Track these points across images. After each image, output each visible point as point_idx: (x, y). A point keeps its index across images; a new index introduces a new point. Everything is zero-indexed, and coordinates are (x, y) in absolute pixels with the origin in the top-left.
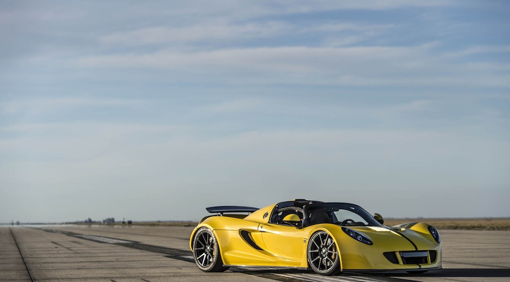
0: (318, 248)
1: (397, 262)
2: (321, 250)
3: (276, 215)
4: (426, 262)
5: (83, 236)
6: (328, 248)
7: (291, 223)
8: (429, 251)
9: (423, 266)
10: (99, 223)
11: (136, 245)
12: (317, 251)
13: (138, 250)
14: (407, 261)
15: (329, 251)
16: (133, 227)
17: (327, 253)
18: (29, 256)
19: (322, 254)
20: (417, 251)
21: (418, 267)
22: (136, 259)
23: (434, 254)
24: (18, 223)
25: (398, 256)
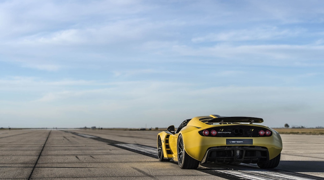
5: (79, 134)
10: (89, 129)
11: (99, 139)
13: (97, 141)
16: (103, 130)
18: (48, 143)
22: (94, 145)
24: (56, 128)
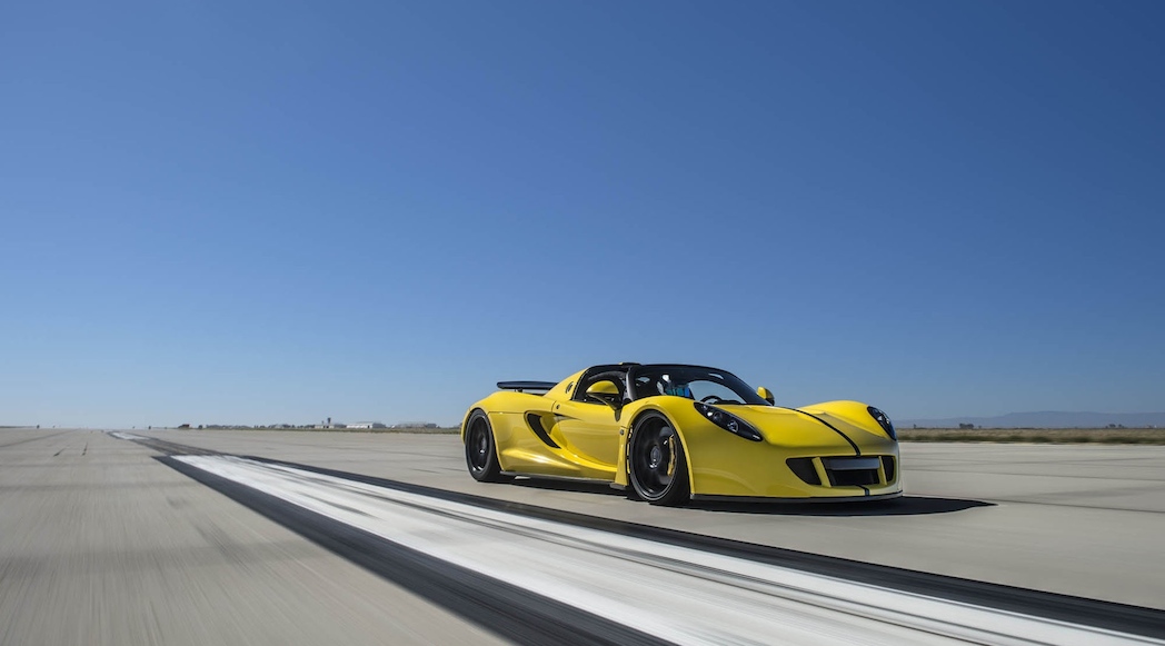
1: (816, 481)
4: (876, 482)
7: (602, 398)
8: (882, 457)
9: (874, 491)
14: (839, 478)
20: (858, 457)
21: (862, 493)
23: (890, 464)
25: (820, 467)
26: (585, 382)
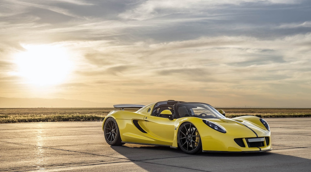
0: (185, 135)
1: (243, 146)
2: (187, 136)
3: (155, 110)
4: (263, 145)
6: (192, 134)
7: (166, 116)
8: (265, 137)
9: (263, 149)
12: (185, 137)
14: (251, 145)
15: (193, 136)
17: (192, 138)
19: (188, 139)
20: (257, 137)
21: (259, 149)
23: (268, 140)
25: (245, 141)
26: (155, 108)
